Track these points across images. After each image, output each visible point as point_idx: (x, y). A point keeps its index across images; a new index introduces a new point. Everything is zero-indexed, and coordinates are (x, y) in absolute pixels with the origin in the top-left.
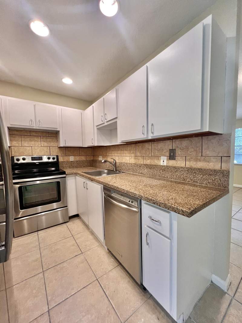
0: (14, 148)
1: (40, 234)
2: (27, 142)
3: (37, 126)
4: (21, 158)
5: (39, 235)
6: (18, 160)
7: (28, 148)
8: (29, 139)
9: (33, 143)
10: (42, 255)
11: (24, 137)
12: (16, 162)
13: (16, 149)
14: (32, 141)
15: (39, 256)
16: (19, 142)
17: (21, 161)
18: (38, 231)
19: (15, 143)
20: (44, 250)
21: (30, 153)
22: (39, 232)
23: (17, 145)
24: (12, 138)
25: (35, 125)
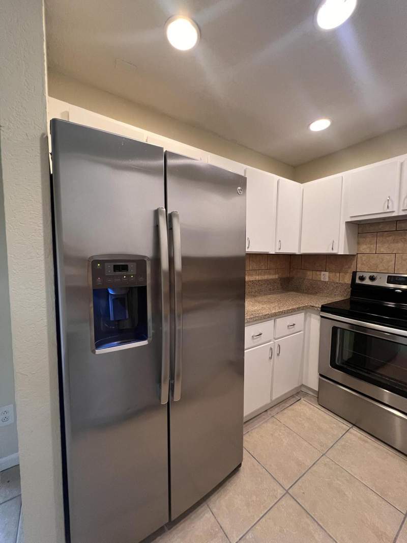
0: (361, 257)
1: (351, 433)
2: (386, 245)
3: (402, 209)
4: (367, 275)
5: (347, 433)
6: (362, 278)
7: (387, 257)
8: (391, 238)
9: (400, 245)
10: (315, 468)
11: (382, 236)
12: (358, 281)
13: (364, 258)
14: (397, 242)
15: (309, 463)
16: (372, 246)
17: (367, 282)
18: (354, 425)
19: (364, 248)
20: (325, 465)
21: (390, 268)
22: (355, 428)
23: (368, 251)
24: (361, 240)
25: (395, 209)
